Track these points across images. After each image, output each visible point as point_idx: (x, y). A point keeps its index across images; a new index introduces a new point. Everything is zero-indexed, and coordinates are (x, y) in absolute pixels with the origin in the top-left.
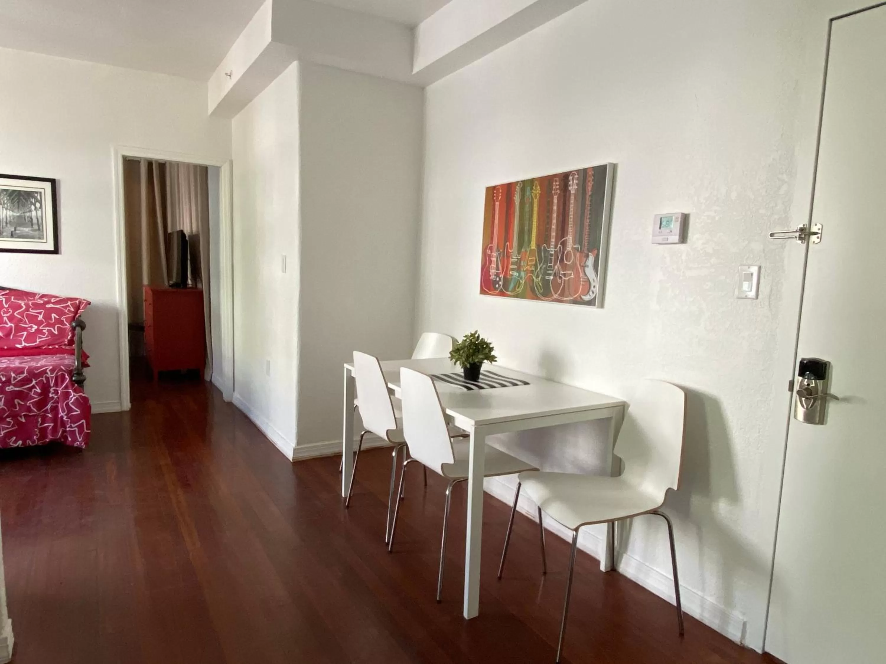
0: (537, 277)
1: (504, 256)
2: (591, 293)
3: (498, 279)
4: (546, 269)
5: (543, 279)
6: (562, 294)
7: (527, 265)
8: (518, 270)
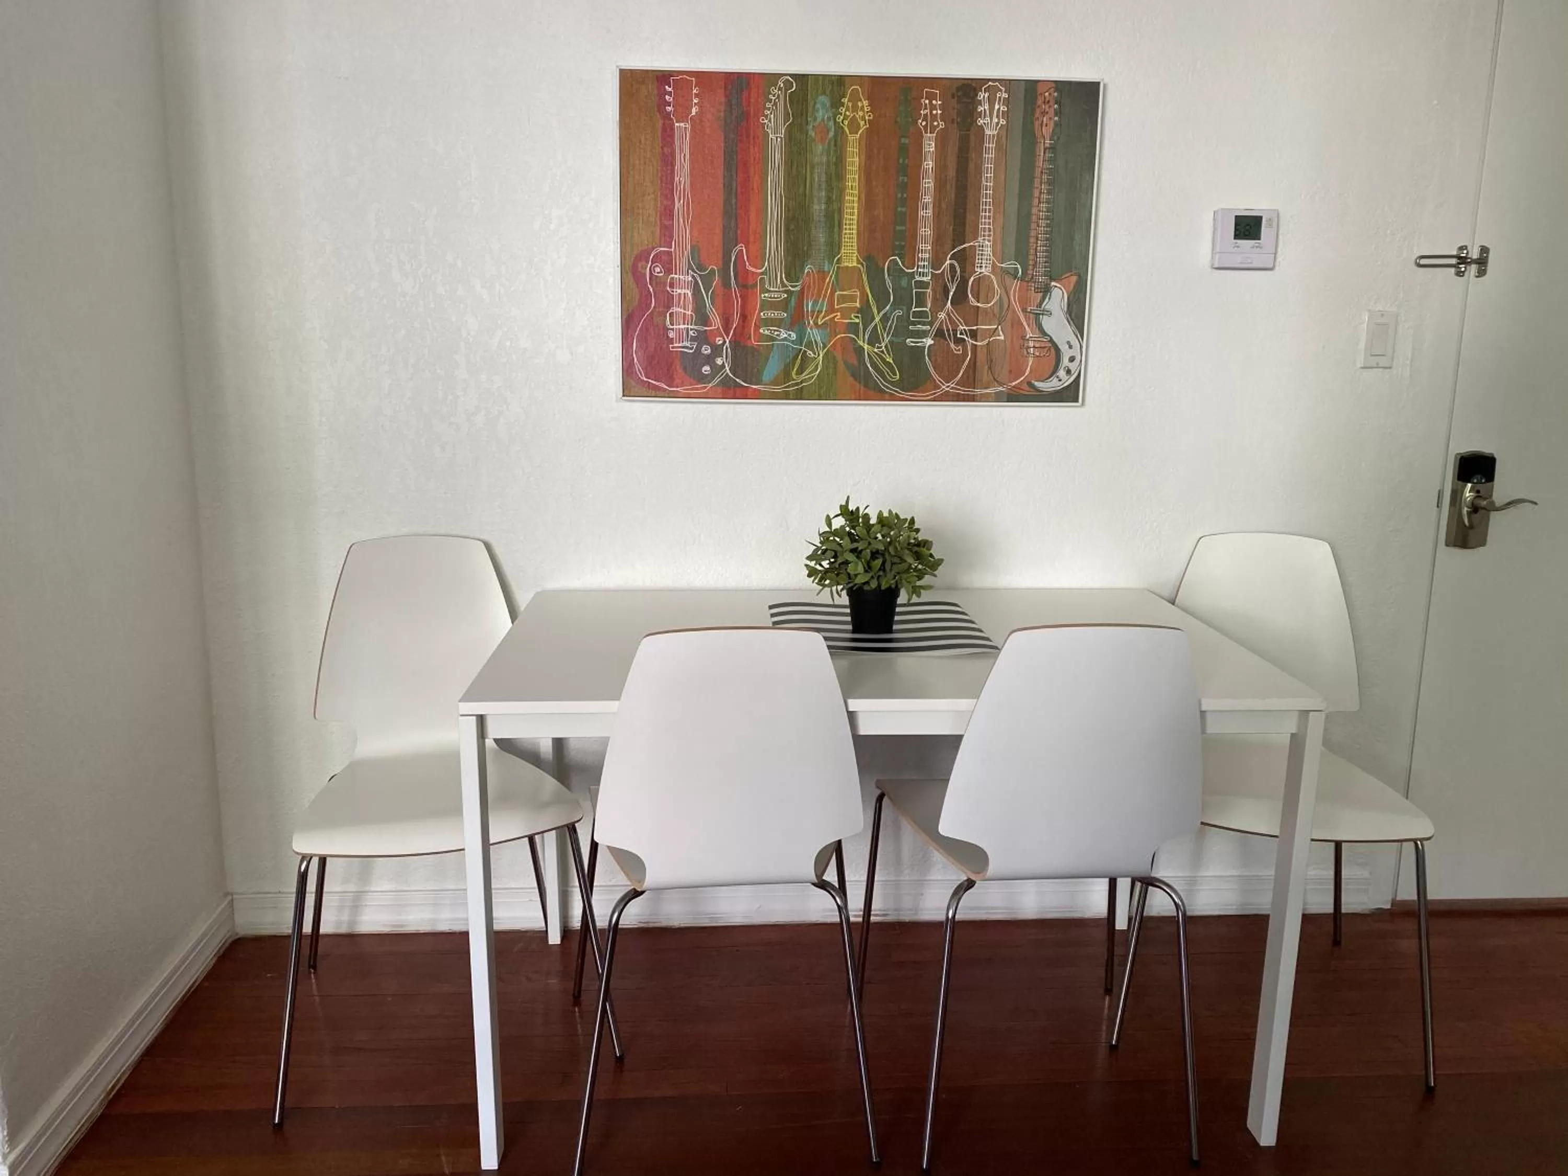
0: (874, 340)
1: (726, 284)
2: (1062, 373)
3: (706, 350)
4: (904, 321)
5: (896, 348)
6: (971, 380)
7: (831, 309)
8: (797, 320)
